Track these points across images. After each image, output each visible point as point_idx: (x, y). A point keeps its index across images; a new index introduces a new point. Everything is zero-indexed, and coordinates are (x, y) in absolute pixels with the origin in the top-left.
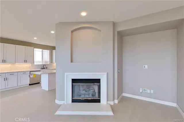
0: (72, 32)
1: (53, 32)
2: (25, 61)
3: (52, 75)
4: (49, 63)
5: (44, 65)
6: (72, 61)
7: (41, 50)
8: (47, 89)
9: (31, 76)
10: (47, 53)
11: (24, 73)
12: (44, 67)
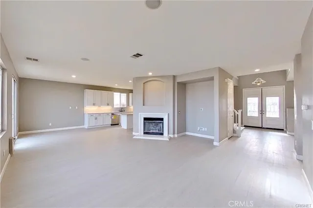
0: (144, 83)
1: (130, 81)
2: (108, 105)
3: (130, 116)
4: (126, 106)
5: (122, 108)
6: (144, 105)
7: (119, 94)
8: (126, 128)
9: (113, 118)
10: (124, 96)
11: (108, 114)
12: (122, 110)
